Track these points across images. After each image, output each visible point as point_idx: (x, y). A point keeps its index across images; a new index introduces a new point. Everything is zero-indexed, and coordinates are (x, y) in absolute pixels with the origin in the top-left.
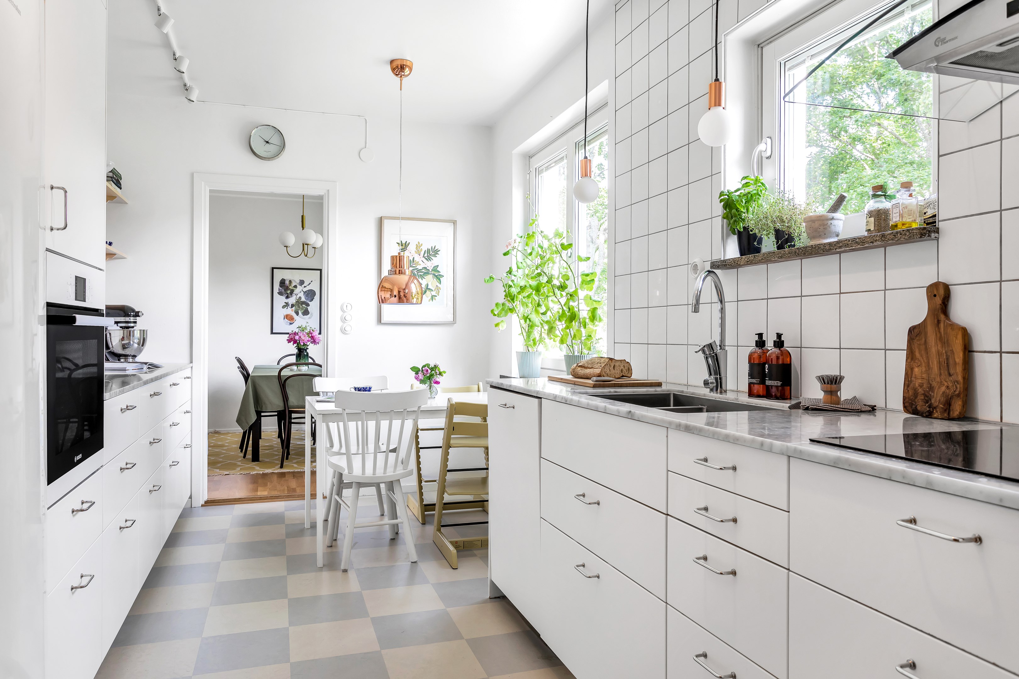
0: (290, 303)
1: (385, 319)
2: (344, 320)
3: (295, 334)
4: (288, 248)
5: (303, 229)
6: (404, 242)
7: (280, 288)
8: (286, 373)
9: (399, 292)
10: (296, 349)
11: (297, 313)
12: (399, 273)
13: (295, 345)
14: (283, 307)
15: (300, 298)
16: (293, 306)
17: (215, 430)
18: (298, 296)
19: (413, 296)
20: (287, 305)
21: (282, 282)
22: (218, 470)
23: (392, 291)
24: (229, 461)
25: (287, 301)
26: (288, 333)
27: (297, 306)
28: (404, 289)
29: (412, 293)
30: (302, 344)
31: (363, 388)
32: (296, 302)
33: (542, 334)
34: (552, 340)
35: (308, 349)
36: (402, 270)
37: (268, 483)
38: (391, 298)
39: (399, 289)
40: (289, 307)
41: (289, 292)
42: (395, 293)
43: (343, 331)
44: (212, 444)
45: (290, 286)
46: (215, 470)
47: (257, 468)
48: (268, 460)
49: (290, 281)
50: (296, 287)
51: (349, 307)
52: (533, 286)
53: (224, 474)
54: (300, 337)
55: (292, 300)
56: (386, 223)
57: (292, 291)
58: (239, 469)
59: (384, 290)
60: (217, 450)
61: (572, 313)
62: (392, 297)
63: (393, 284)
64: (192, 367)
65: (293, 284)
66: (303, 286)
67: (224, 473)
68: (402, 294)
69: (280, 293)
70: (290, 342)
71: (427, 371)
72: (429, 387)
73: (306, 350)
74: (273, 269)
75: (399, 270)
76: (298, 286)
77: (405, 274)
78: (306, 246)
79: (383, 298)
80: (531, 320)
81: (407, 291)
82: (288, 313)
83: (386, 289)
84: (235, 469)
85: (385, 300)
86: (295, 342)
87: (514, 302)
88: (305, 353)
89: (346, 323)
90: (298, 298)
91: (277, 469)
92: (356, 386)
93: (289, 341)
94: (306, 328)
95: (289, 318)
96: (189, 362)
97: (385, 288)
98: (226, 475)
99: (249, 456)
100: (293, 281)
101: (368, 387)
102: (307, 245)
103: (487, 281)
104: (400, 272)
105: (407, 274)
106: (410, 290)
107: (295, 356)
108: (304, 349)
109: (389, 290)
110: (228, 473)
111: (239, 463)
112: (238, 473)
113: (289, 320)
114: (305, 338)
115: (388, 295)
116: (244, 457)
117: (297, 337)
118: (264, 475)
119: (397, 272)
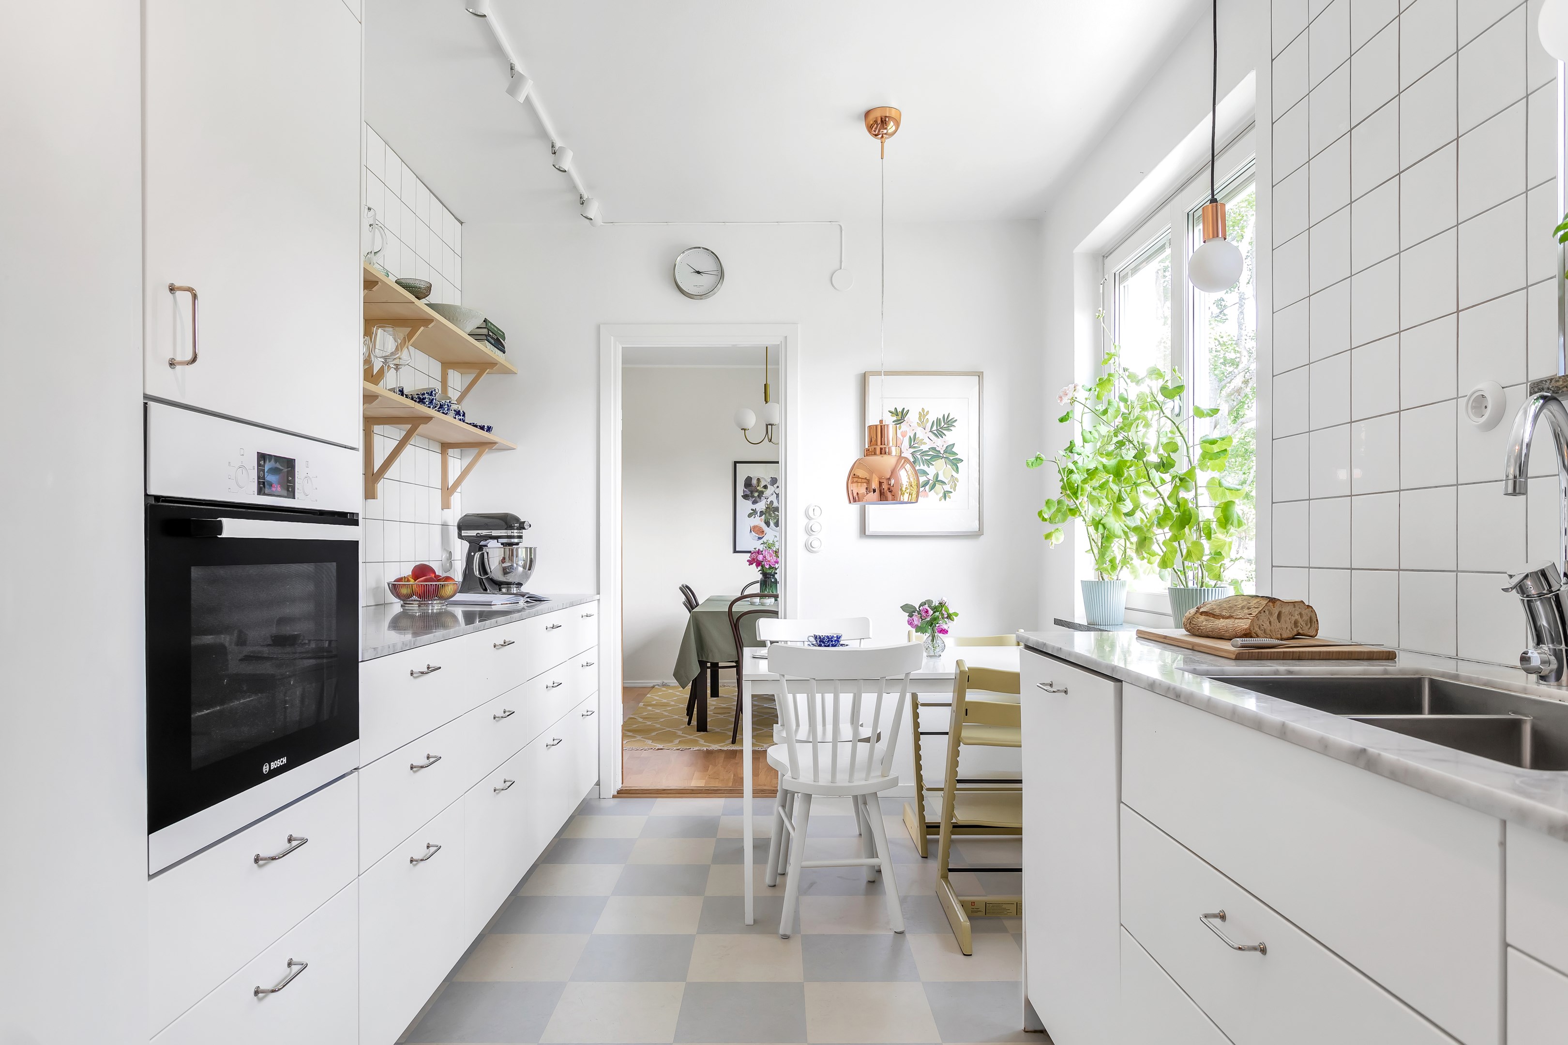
0: (759, 509)
1: (871, 530)
2: (810, 531)
3: (759, 552)
4: (746, 431)
5: (766, 402)
6: (899, 410)
7: (745, 490)
8: (738, 608)
9: (880, 483)
10: (761, 574)
11: (767, 524)
12: (881, 454)
13: (760, 568)
14: (750, 515)
15: (772, 502)
16: (762, 513)
17: (663, 682)
18: (769, 500)
19: (904, 489)
20: (754, 512)
21: (748, 483)
22: (650, 742)
23: (868, 482)
24: (669, 729)
25: (754, 507)
26: (750, 552)
27: (767, 515)
28: (889, 479)
29: (901, 485)
30: (767, 567)
31: (827, 636)
32: (767, 508)
33: (1128, 550)
34: (1146, 561)
35: (776, 573)
36: (885, 448)
37: (711, 766)
38: (867, 494)
39: (880, 478)
40: (756, 515)
41: (756, 494)
42: (875, 485)
43: (809, 548)
44: (654, 702)
45: (758, 486)
46: (647, 740)
47: (702, 742)
48: (718, 730)
49: (758, 480)
50: (765, 487)
51: (817, 511)
52: (1109, 467)
53: (656, 748)
54: (765, 557)
55: (761, 506)
56: (872, 381)
57: (761, 493)
58: (677, 741)
59: (857, 482)
60: (659, 711)
61: (1185, 511)
62: (870, 492)
63: (871, 472)
64: (599, 600)
65: (763, 484)
66: (775, 486)
67: (656, 746)
68: (885, 486)
69: (745, 497)
70: (752, 564)
71: (927, 612)
72: (931, 638)
73: (774, 576)
74: (736, 463)
75: (881, 449)
76: (769, 486)
77: (889, 454)
78: (769, 427)
79: (855, 495)
80: (1107, 526)
81: (893, 482)
82: (756, 524)
83: (860, 480)
84: (672, 742)
85: (858, 497)
86: (759, 564)
87: (1077, 498)
88: (773, 580)
89: (812, 535)
90: (768, 503)
91: (727, 745)
92: (817, 634)
93: (751, 563)
94: (773, 544)
95: (755, 529)
96: (596, 593)
97: (858, 477)
98: (658, 749)
99: (694, 722)
100: (761, 480)
101: (835, 636)
102: (772, 425)
103: (1030, 464)
104: (882, 452)
105: (894, 453)
106: (898, 481)
107: (759, 584)
108: (770, 574)
109: (863, 481)
110: (662, 748)
111: (680, 733)
112: (675, 748)
113: (757, 534)
114: (771, 558)
115: (862, 490)
116: (689, 723)
117: (760, 558)
118: (709, 753)
119: (878, 451)
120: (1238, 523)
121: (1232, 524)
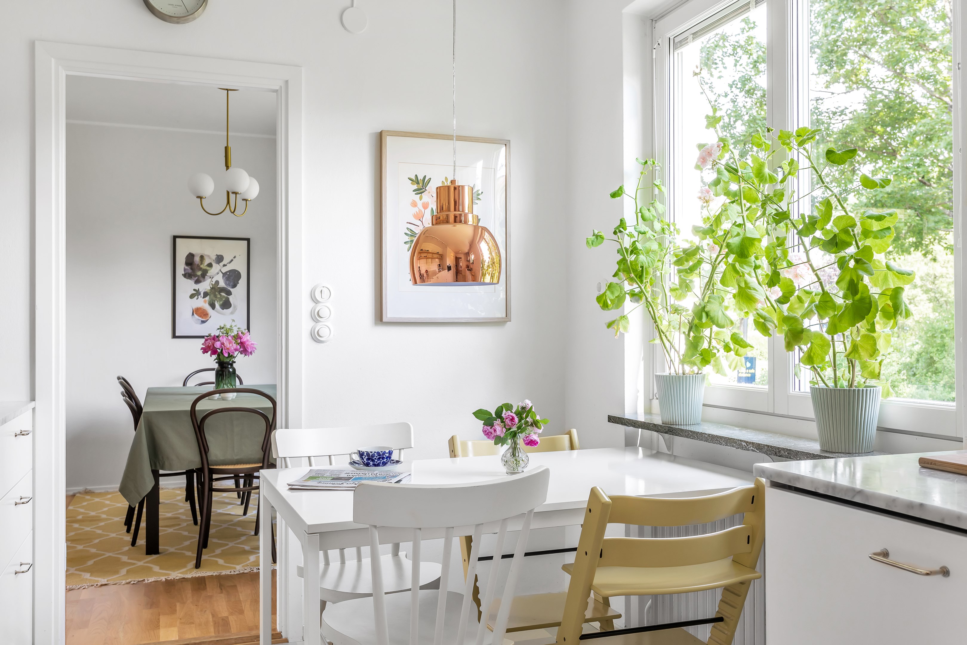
0: (202, 292)
1: (388, 316)
2: (316, 317)
3: (216, 338)
4: (203, 200)
5: (227, 167)
6: (420, 177)
7: (186, 267)
8: (203, 406)
9: (457, 259)
10: (216, 363)
11: (213, 306)
12: (455, 222)
13: (214, 357)
14: (192, 296)
15: (217, 282)
16: (206, 294)
17: (86, 489)
18: (214, 280)
19: (485, 267)
20: (195, 294)
21: (190, 260)
22: (87, 576)
23: (441, 257)
24: (108, 554)
25: (197, 287)
26: (202, 337)
27: (212, 296)
28: (468, 254)
29: (483, 262)
30: (226, 355)
31: (378, 453)
32: (212, 288)
33: (713, 341)
35: (235, 362)
36: (461, 215)
38: (440, 271)
39: (456, 253)
40: (199, 297)
41: (199, 273)
42: (450, 261)
43: (316, 337)
44: (80, 517)
45: (202, 264)
46: (83, 573)
47: (156, 569)
48: (172, 550)
49: (202, 257)
50: (210, 265)
51: (326, 292)
52: (733, 246)
53: (99, 584)
54: (223, 344)
55: (205, 286)
56: (390, 142)
57: (204, 274)
58: (124, 571)
59: (426, 257)
60: (88, 529)
62: (443, 269)
63: (444, 244)
64: (34, 409)
65: (207, 261)
66: (221, 264)
67: (98, 581)
68: (462, 264)
69: (187, 275)
70: (207, 352)
71: (512, 419)
72: (511, 450)
73: (232, 365)
74: (175, 238)
75: (455, 217)
76: (214, 264)
77: (466, 222)
78: (232, 196)
79: (423, 272)
81: (472, 257)
82: (199, 306)
83: (430, 255)
84: (117, 572)
85: (428, 275)
86: (214, 352)
87: (642, 282)
88: (231, 370)
89: (320, 322)
90: (213, 283)
91: (190, 570)
92: (363, 449)
93: (205, 351)
94: (231, 329)
95: (200, 313)
96: (29, 399)
97: (427, 252)
98: (102, 585)
99: (142, 541)
100: (205, 257)
101: (387, 451)
102: (236, 193)
103: (590, 242)
104: (457, 220)
105: (470, 222)
106: (478, 255)
107: (214, 372)
108: (228, 363)
109: (435, 256)
110: (106, 583)
111: (125, 559)
112: (124, 582)
113: (200, 316)
114: (231, 345)
115: (434, 267)
116: (133, 543)
117: (218, 345)
118: (170, 584)
119: (452, 219)
120: (906, 313)
121: (901, 314)
